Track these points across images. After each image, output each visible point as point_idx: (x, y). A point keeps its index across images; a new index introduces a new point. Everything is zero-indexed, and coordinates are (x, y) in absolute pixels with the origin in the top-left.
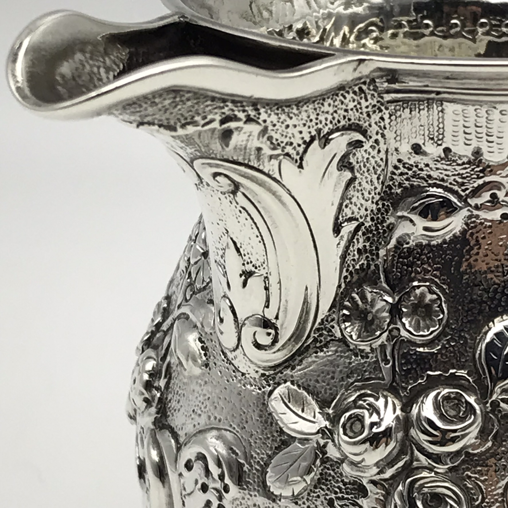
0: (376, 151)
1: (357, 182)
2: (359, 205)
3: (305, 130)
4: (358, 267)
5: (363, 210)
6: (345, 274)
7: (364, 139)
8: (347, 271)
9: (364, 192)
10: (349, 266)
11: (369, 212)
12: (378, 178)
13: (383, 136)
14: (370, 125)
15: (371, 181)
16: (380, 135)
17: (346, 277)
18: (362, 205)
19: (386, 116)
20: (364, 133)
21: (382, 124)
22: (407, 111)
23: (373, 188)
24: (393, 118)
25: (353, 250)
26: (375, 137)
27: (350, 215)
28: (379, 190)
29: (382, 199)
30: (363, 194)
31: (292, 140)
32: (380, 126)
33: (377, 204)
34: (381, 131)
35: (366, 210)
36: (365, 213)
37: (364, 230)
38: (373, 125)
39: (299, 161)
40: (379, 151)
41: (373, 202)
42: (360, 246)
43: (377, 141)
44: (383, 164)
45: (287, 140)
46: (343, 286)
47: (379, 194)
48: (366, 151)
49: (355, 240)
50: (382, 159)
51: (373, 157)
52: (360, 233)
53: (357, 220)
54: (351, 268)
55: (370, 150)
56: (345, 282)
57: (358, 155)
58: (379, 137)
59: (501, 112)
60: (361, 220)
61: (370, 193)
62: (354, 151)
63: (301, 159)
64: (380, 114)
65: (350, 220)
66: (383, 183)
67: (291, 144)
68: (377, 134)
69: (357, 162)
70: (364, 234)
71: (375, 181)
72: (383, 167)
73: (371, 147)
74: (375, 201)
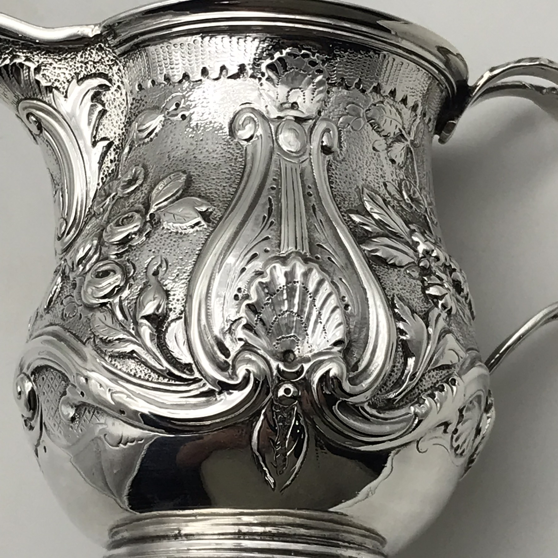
0: (119, 94)
1: (108, 114)
2: (110, 130)
3: (67, 72)
4: (110, 172)
5: (113, 132)
6: (101, 176)
7: (110, 85)
8: (103, 174)
9: (113, 121)
10: (104, 171)
11: (117, 135)
12: (122, 112)
13: (122, 82)
14: (113, 75)
15: (118, 115)
16: (120, 82)
17: (102, 179)
18: (112, 130)
19: (122, 68)
20: (110, 81)
21: (120, 74)
22: (131, 61)
23: (119, 119)
24: (126, 68)
25: (107, 160)
26: (117, 84)
27: (103, 136)
28: (123, 121)
29: (125, 126)
30: (112, 123)
31: (59, 78)
32: (119, 76)
33: (122, 129)
34: (120, 80)
35: (115, 133)
36: (115, 135)
37: (115, 147)
38: (115, 74)
39: (65, 94)
40: (121, 94)
41: (119, 129)
42: (112, 158)
43: (119, 87)
44: (125, 103)
45: (56, 78)
46: (101, 184)
47: (124, 123)
48: (112, 93)
49: (108, 154)
50: (123, 100)
51: (118, 98)
52: (112, 149)
53: (108, 139)
54: (106, 173)
55: (115, 93)
56: (102, 182)
57: (107, 96)
58: (120, 84)
59: (174, 45)
60: (111, 140)
61: (117, 122)
62: (104, 92)
63: (66, 92)
64: (118, 67)
65: (104, 139)
66: (126, 116)
67: (59, 81)
68: (118, 81)
69: (107, 101)
70: (114, 150)
71: (120, 114)
72: (125, 105)
73: (116, 90)
74: (121, 128)
